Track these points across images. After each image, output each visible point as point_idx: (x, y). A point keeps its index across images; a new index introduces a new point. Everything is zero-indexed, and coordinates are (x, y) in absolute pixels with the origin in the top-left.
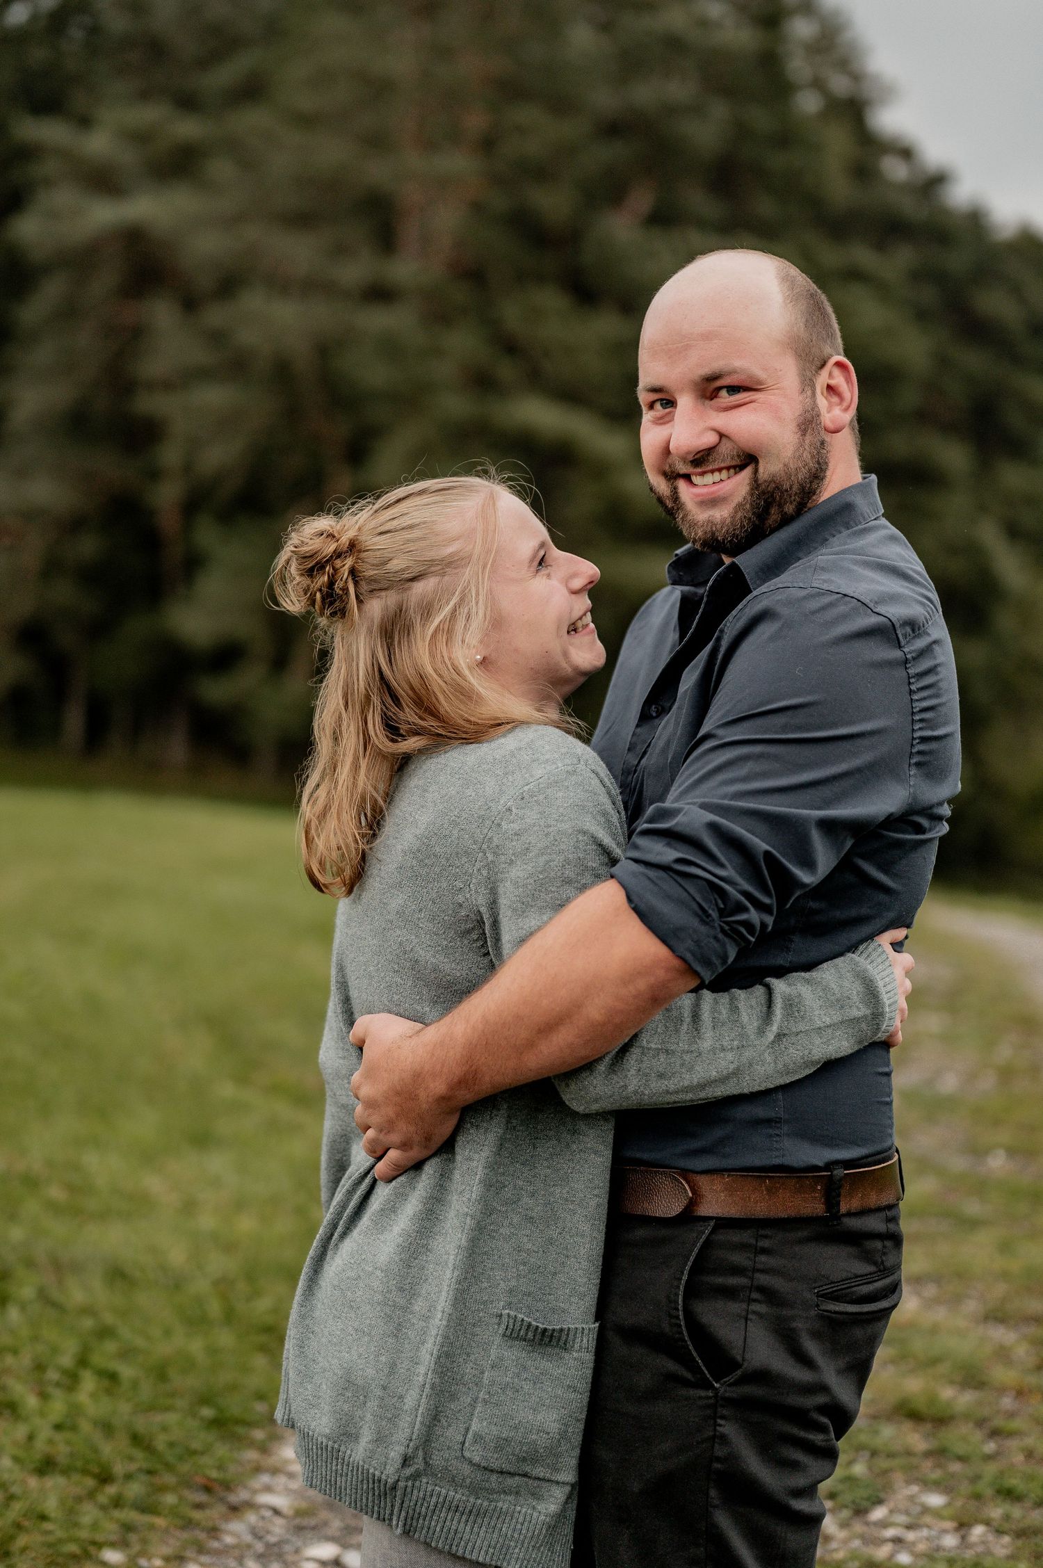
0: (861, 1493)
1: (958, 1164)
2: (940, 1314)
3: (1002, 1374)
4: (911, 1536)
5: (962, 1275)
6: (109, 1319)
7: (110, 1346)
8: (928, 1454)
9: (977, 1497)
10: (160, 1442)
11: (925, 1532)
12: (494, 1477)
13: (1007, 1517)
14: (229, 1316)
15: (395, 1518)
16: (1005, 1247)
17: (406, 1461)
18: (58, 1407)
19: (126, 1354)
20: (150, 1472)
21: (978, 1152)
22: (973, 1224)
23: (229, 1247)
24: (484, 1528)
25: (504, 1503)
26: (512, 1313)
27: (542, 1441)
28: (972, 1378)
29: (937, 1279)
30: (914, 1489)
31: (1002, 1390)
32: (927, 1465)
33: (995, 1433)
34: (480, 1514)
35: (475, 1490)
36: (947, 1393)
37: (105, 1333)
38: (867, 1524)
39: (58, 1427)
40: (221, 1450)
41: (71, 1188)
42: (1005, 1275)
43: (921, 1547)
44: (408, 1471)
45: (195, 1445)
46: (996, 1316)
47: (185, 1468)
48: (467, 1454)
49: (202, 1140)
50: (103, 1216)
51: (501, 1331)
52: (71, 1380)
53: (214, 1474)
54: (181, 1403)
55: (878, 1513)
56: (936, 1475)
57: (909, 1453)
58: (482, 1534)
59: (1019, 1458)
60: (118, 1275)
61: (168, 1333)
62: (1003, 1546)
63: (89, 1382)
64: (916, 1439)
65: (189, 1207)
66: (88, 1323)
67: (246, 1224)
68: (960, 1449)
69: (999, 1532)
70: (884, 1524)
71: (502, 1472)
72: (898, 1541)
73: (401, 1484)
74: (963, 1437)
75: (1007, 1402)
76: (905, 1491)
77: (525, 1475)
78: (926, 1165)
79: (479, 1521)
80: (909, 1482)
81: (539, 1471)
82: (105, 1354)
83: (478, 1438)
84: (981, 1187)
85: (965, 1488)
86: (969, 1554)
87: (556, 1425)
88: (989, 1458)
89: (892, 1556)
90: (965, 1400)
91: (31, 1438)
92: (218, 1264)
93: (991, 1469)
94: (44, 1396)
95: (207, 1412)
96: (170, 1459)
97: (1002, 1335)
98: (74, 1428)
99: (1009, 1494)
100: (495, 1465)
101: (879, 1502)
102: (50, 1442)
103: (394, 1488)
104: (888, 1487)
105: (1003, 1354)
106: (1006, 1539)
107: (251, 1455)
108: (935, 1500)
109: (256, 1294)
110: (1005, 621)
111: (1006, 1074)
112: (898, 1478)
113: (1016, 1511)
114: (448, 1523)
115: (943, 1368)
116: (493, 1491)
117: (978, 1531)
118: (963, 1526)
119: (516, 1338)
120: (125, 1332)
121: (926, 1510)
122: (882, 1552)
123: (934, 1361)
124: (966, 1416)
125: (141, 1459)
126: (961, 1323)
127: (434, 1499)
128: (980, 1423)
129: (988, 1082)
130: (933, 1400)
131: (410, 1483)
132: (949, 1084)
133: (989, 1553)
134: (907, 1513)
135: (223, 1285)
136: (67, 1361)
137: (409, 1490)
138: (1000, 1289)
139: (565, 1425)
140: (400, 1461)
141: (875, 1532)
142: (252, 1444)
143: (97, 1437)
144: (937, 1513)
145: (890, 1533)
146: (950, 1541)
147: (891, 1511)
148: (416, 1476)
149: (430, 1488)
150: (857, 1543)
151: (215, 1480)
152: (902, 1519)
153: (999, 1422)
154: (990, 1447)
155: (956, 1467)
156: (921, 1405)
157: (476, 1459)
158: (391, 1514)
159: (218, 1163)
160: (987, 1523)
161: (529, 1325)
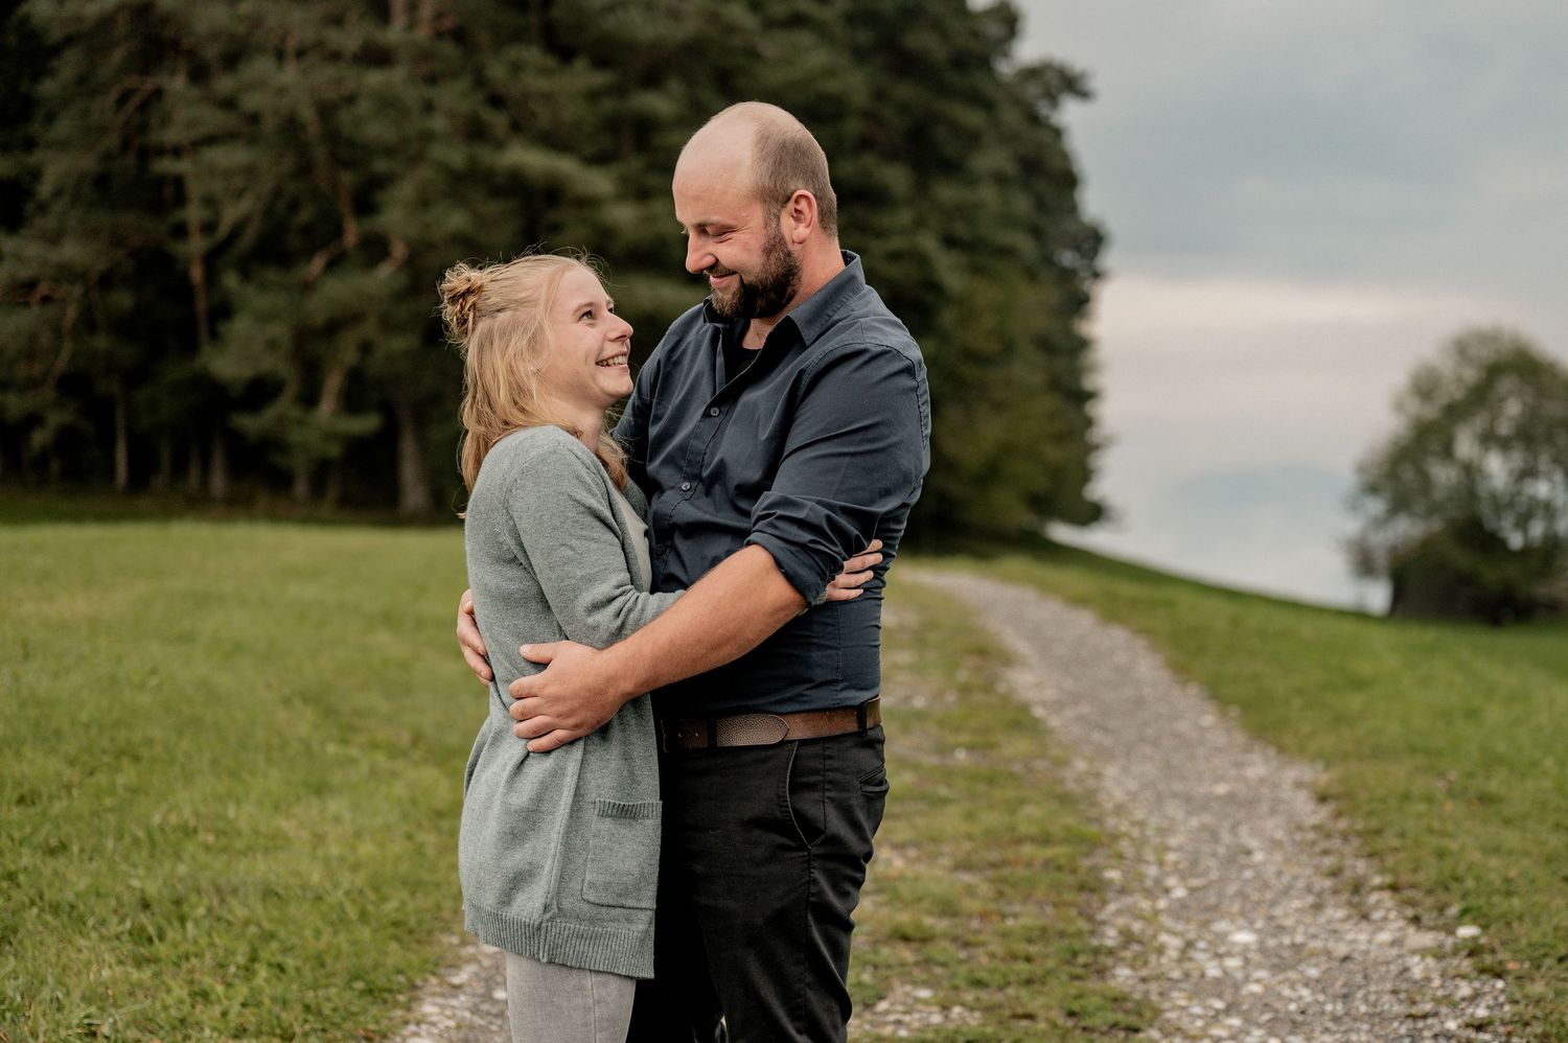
0: (871, 992)
1: (931, 760)
2: (922, 869)
3: (971, 905)
4: (907, 1018)
5: (935, 840)
6: (267, 926)
7: (274, 945)
8: (917, 964)
9: (956, 988)
10: (327, 1009)
11: (917, 1016)
12: (604, 910)
13: (978, 999)
14: (364, 916)
15: (541, 951)
16: (969, 816)
17: (546, 908)
18: (242, 991)
19: (287, 950)
20: (324, 1030)
21: (944, 750)
22: (945, 801)
23: (355, 867)
24: (601, 947)
25: (611, 927)
26: (602, 800)
27: (629, 880)
28: (947, 909)
29: (916, 844)
30: (908, 988)
31: (970, 916)
32: (917, 973)
33: (967, 945)
34: (595, 937)
35: (592, 921)
36: (928, 921)
37: (271, 936)
38: (875, 1013)
39: (244, 1005)
40: (374, 1011)
41: (219, 833)
42: (969, 837)
43: (916, 1025)
44: (548, 916)
45: (354, 1009)
46: (964, 865)
47: (348, 1025)
48: (585, 897)
49: (320, 790)
50: (247, 852)
51: (596, 812)
52: (248, 971)
53: (372, 1027)
54: (338, 980)
55: (882, 1006)
56: (924, 977)
57: (903, 964)
58: (600, 952)
59: (984, 960)
60: (269, 893)
61: (318, 933)
62: (975, 1019)
63: (263, 972)
64: (907, 954)
65: (319, 839)
66: (253, 930)
67: (366, 849)
68: (940, 957)
69: (972, 1009)
70: (887, 1012)
71: (608, 906)
72: (898, 1023)
73: (544, 925)
74: (942, 950)
75: (975, 924)
76: (900, 990)
77: (622, 907)
78: (903, 763)
79: (597, 942)
80: (904, 983)
81: (630, 903)
82: (270, 952)
83: (592, 885)
84: (948, 775)
85: (945, 984)
86: (951, 1026)
87: (637, 869)
88: (961, 962)
89: (895, 1032)
90: (942, 925)
91: (224, 1014)
92: (346, 880)
93: (963, 970)
94: (229, 985)
95: (359, 985)
96: (337, 1020)
97: (967, 878)
98: (258, 1005)
99: (978, 983)
100: (604, 902)
101: (881, 998)
102: (240, 1015)
103: (539, 928)
104: (889, 988)
105: (970, 891)
106: (977, 1014)
107: (399, 1013)
108: (924, 993)
109: (384, 899)
110: (947, 317)
111: (965, 690)
112: (896, 982)
113: (984, 995)
114: (577, 948)
115: (925, 905)
116: (603, 921)
117: (957, 1010)
118: (945, 1008)
119: (607, 816)
120: (282, 933)
121: (917, 1000)
122: (887, 1031)
123: (919, 900)
124: (945, 935)
125: (314, 1023)
126: (939, 873)
127: (566, 932)
128: (955, 939)
129: (951, 697)
130: (918, 926)
131: (550, 924)
132: (919, 703)
133: (965, 1023)
134: (904, 1004)
135: (355, 895)
136: (241, 959)
137: (549, 928)
138: (967, 846)
139: (642, 868)
140: (542, 908)
141: (881, 1019)
142: (396, 1004)
143: (277, 1009)
144: (926, 1002)
145: (892, 1018)
146: (936, 1019)
147: (892, 1004)
148: (552, 919)
149: (563, 925)
150: (867, 1027)
151: (373, 1031)
152: (900, 1008)
153: (971, 938)
154: (963, 955)
155: (938, 970)
156: (910, 931)
157: (592, 899)
158: (539, 949)
159: (335, 805)
160: (963, 1005)
161: (615, 804)
